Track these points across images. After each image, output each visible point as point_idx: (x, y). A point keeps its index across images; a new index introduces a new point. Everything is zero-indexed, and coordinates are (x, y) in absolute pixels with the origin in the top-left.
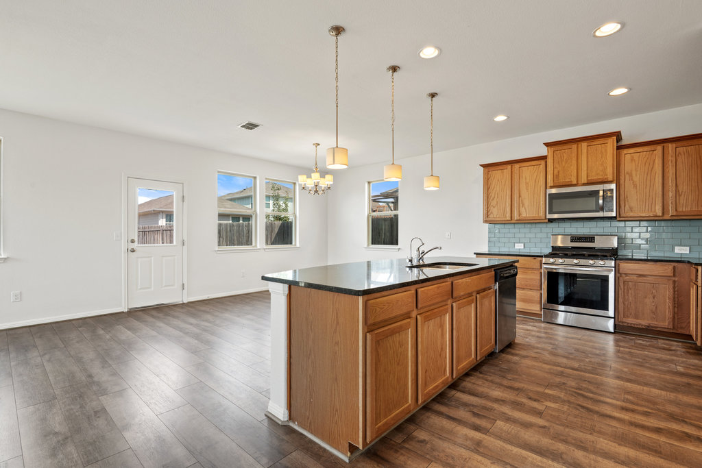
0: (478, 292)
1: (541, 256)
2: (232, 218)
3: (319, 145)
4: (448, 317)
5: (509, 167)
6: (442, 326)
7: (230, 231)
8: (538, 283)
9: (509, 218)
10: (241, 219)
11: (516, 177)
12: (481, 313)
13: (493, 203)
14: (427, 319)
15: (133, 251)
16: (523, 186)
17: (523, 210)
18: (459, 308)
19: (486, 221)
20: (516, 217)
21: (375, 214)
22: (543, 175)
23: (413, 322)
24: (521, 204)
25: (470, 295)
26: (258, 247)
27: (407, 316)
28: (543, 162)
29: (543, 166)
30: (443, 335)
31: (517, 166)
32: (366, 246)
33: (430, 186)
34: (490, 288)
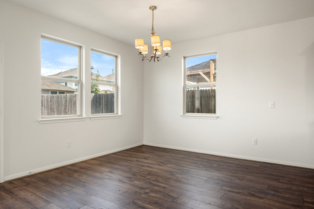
2: (51, 92)
3: (155, 8)
7: (51, 101)
10: (58, 93)
26: (84, 116)
32: (182, 114)
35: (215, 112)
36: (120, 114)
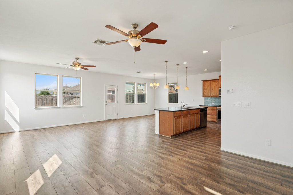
0: (196, 114)
1: (217, 106)
4: (188, 117)
5: (209, 81)
6: (187, 119)
8: (216, 114)
9: (209, 96)
11: (211, 84)
12: (196, 118)
13: (205, 91)
14: (184, 117)
15: (107, 104)
16: (213, 87)
17: (213, 93)
18: (191, 116)
19: (203, 96)
20: (211, 95)
21: (170, 93)
22: (218, 84)
23: (181, 117)
24: (213, 92)
25: (194, 114)
26: (136, 103)
27: (180, 116)
28: (218, 81)
29: (218, 82)
30: (187, 121)
31: (211, 81)
32: (168, 103)
33: (186, 89)
34: (199, 113)
35: (177, 103)
36: (146, 103)
